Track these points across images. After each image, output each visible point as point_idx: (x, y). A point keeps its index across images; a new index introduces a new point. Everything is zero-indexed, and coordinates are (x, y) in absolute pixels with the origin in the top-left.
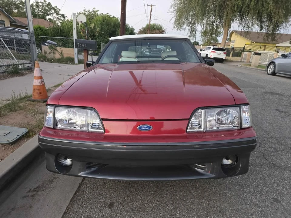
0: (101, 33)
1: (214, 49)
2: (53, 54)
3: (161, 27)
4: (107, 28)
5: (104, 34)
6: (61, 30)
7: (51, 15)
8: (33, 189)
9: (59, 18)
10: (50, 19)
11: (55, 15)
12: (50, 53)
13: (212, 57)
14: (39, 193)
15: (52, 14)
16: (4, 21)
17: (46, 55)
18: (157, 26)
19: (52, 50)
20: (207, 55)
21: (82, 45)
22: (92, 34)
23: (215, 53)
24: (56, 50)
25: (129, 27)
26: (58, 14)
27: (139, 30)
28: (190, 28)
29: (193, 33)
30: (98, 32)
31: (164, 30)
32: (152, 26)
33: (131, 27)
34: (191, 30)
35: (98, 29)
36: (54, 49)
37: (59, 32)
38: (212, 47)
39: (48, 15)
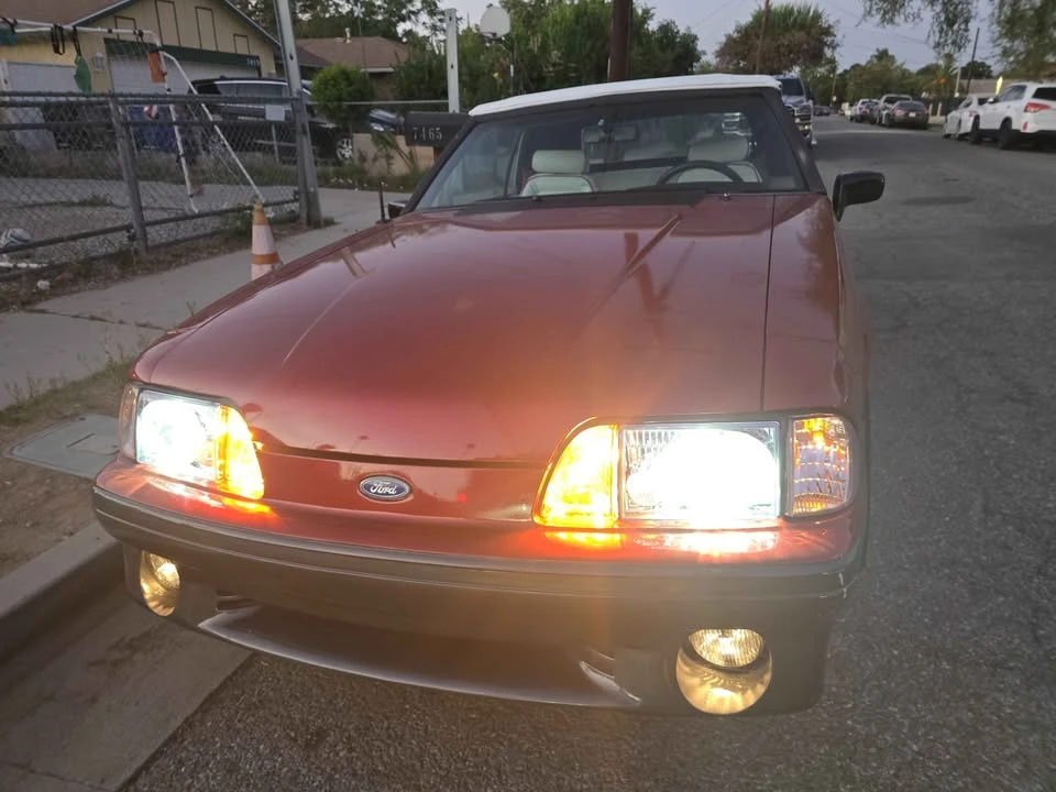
0: (567, 68)
1: (1040, 94)
2: (383, 162)
3: (817, 16)
4: (588, 47)
5: (576, 70)
6: (430, 72)
7: (413, 17)
8: (127, 640)
9: (439, 24)
10: (409, 33)
11: (424, 17)
12: (375, 159)
13: (1031, 129)
14: (138, 657)
15: (413, 13)
16: (258, 58)
17: (367, 166)
18: (799, 12)
19: (381, 146)
20: (1007, 121)
21: (427, 135)
22: (535, 75)
23: (1044, 112)
24: (396, 147)
25: (678, 32)
26: (432, 13)
27: (724, 39)
28: (938, 8)
29: (956, 27)
30: (554, 65)
31: (830, 27)
32: (776, 13)
33: (682, 30)
34: (947, 19)
35: (555, 54)
36: (388, 143)
37: (427, 78)
38: (1032, 87)
39: (403, 19)
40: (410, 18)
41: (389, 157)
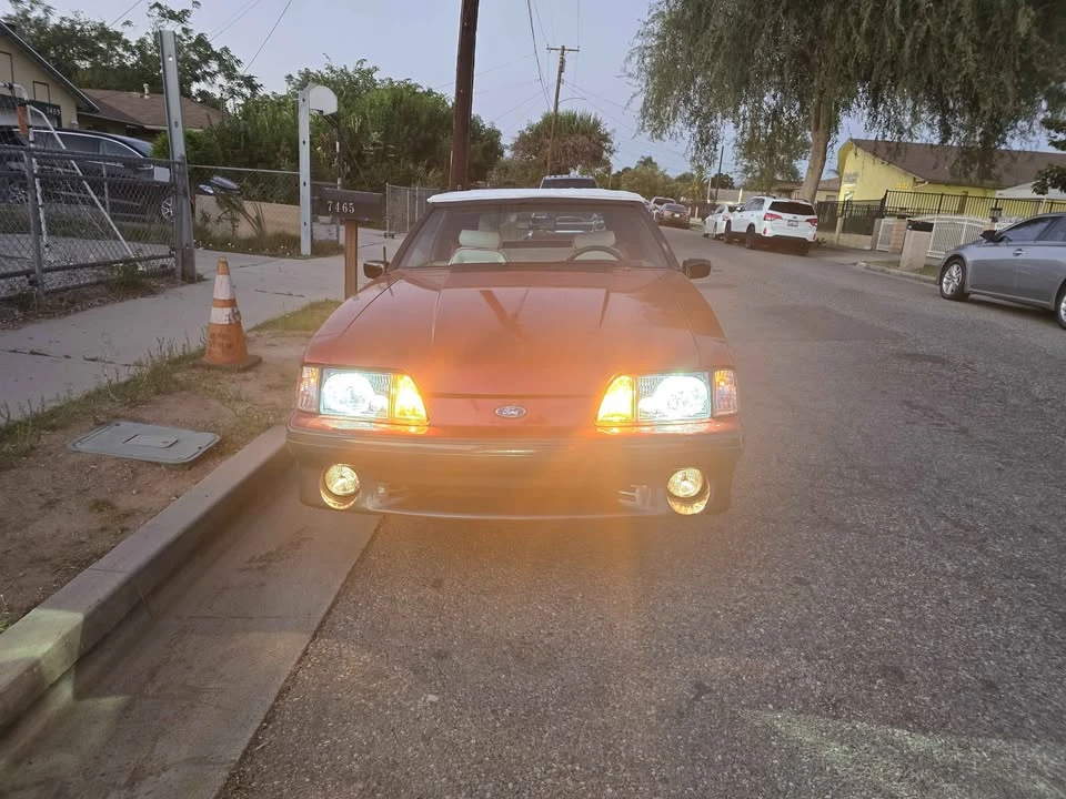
0: (386, 149)
1: (774, 206)
2: (229, 225)
3: (597, 124)
4: (406, 132)
5: (394, 151)
6: (247, 139)
7: (208, 78)
8: (258, 557)
9: (236, 88)
10: (202, 94)
11: (220, 79)
12: (219, 220)
13: (769, 233)
14: (274, 564)
15: (209, 74)
16: (58, 107)
17: (209, 226)
18: (581, 119)
19: (227, 209)
20: (751, 226)
21: (341, 207)
22: (354, 152)
23: (778, 220)
24: (243, 211)
25: (483, 126)
26: (230, 77)
27: (517, 135)
28: (695, 130)
29: (707, 147)
30: (374, 144)
31: (607, 134)
32: (563, 118)
33: (487, 126)
34: (701, 139)
35: (375, 136)
36: (234, 206)
37: (242, 144)
38: (769, 201)
39: (197, 79)
40: (204, 79)
41: (234, 220)
